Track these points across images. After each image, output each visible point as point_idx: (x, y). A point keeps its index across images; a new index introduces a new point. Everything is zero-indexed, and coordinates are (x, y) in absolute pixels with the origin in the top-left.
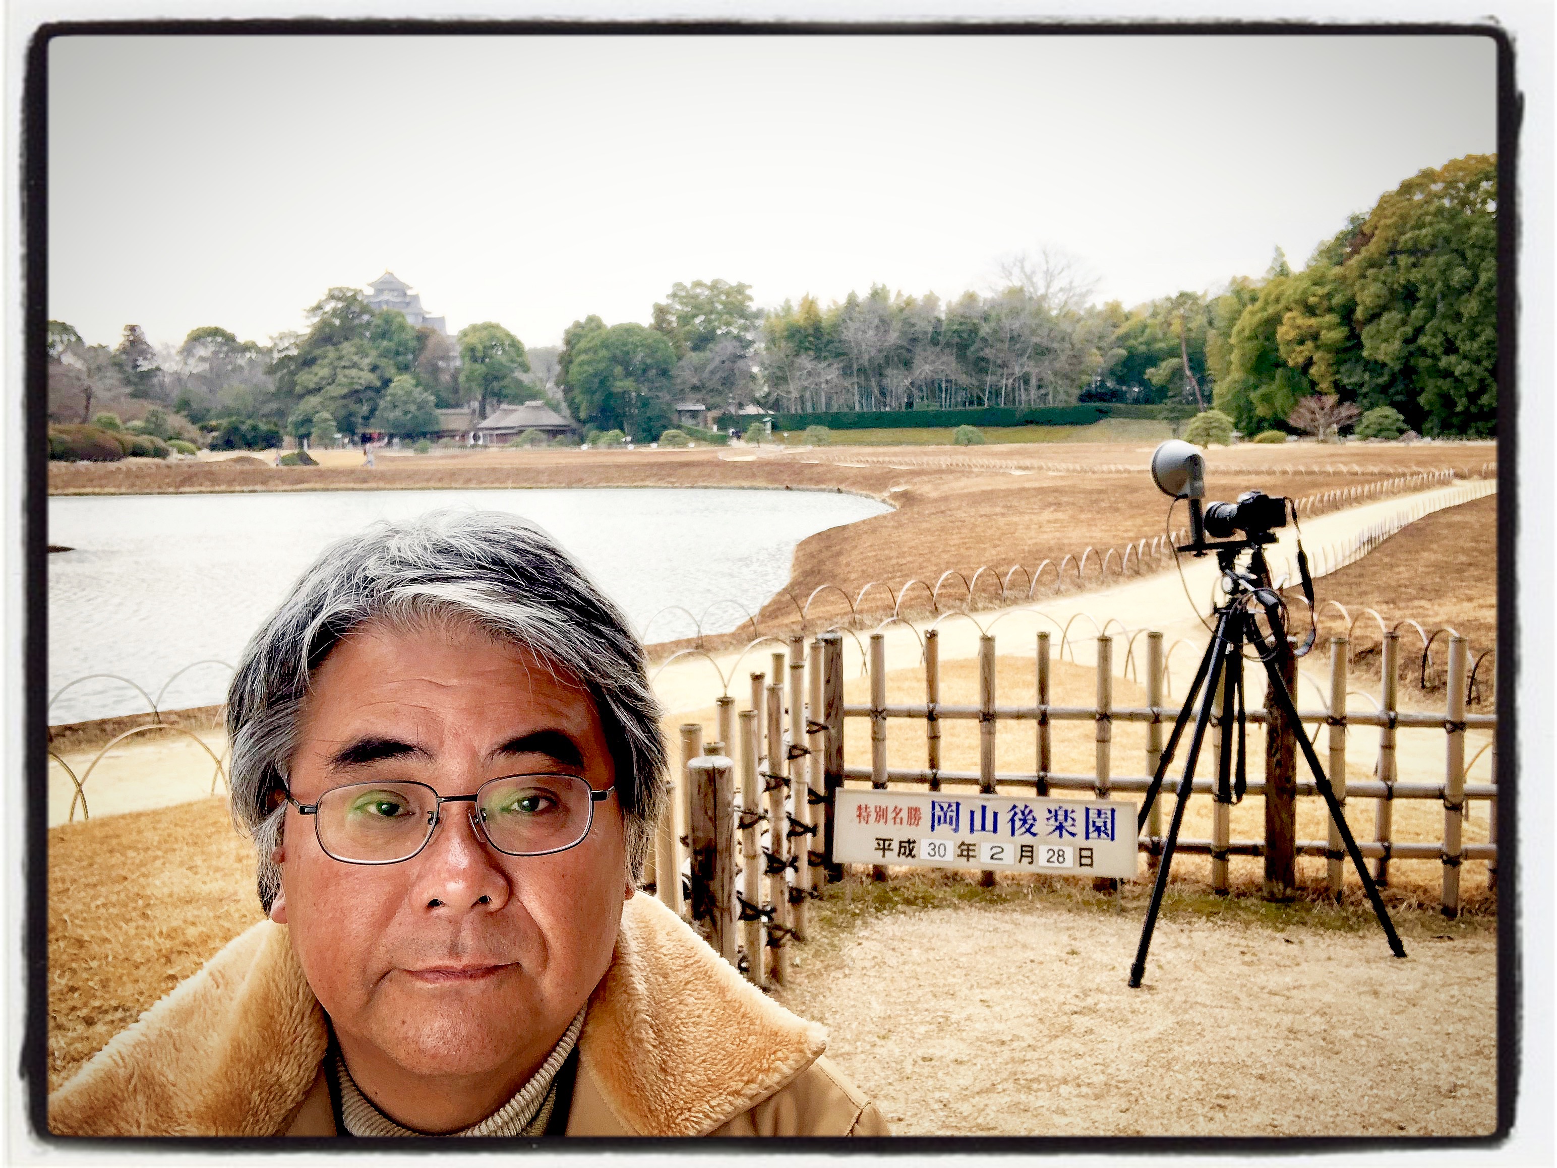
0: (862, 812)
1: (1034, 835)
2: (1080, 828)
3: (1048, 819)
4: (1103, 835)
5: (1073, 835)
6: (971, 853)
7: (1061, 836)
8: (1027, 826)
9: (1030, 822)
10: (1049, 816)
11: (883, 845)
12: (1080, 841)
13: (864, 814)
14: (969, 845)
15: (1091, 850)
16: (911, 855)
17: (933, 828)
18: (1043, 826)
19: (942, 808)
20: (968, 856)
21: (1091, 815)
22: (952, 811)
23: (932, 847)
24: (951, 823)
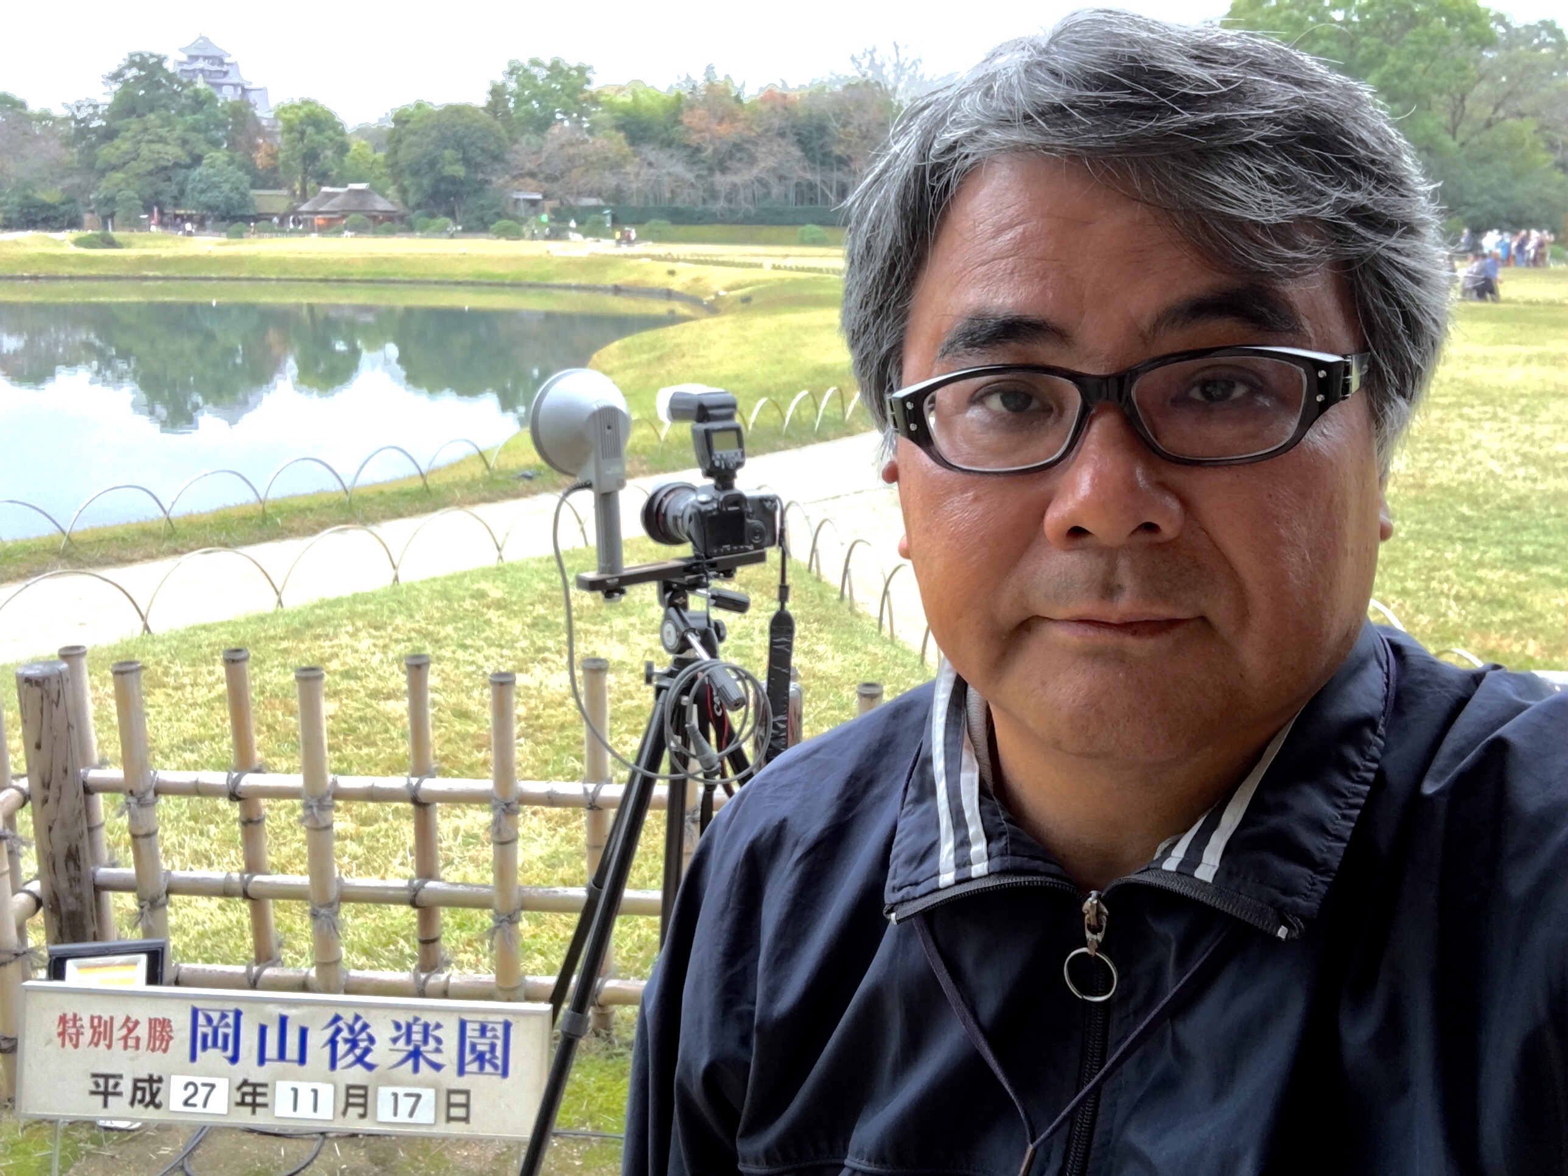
0: (68, 1028)
1: (370, 1067)
2: (449, 1055)
3: (395, 1040)
4: (488, 1068)
5: (437, 1067)
6: (259, 1100)
7: (416, 1069)
8: (358, 1052)
9: (363, 1044)
10: (395, 1034)
11: (105, 1087)
12: (449, 1077)
13: (72, 1031)
14: (255, 1085)
15: (467, 1093)
16: (154, 1103)
17: (193, 1057)
18: (384, 1052)
19: (209, 1020)
20: (254, 1105)
21: (469, 1033)
22: (227, 1025)
23: (191, 1089)
24: (224, 1048)
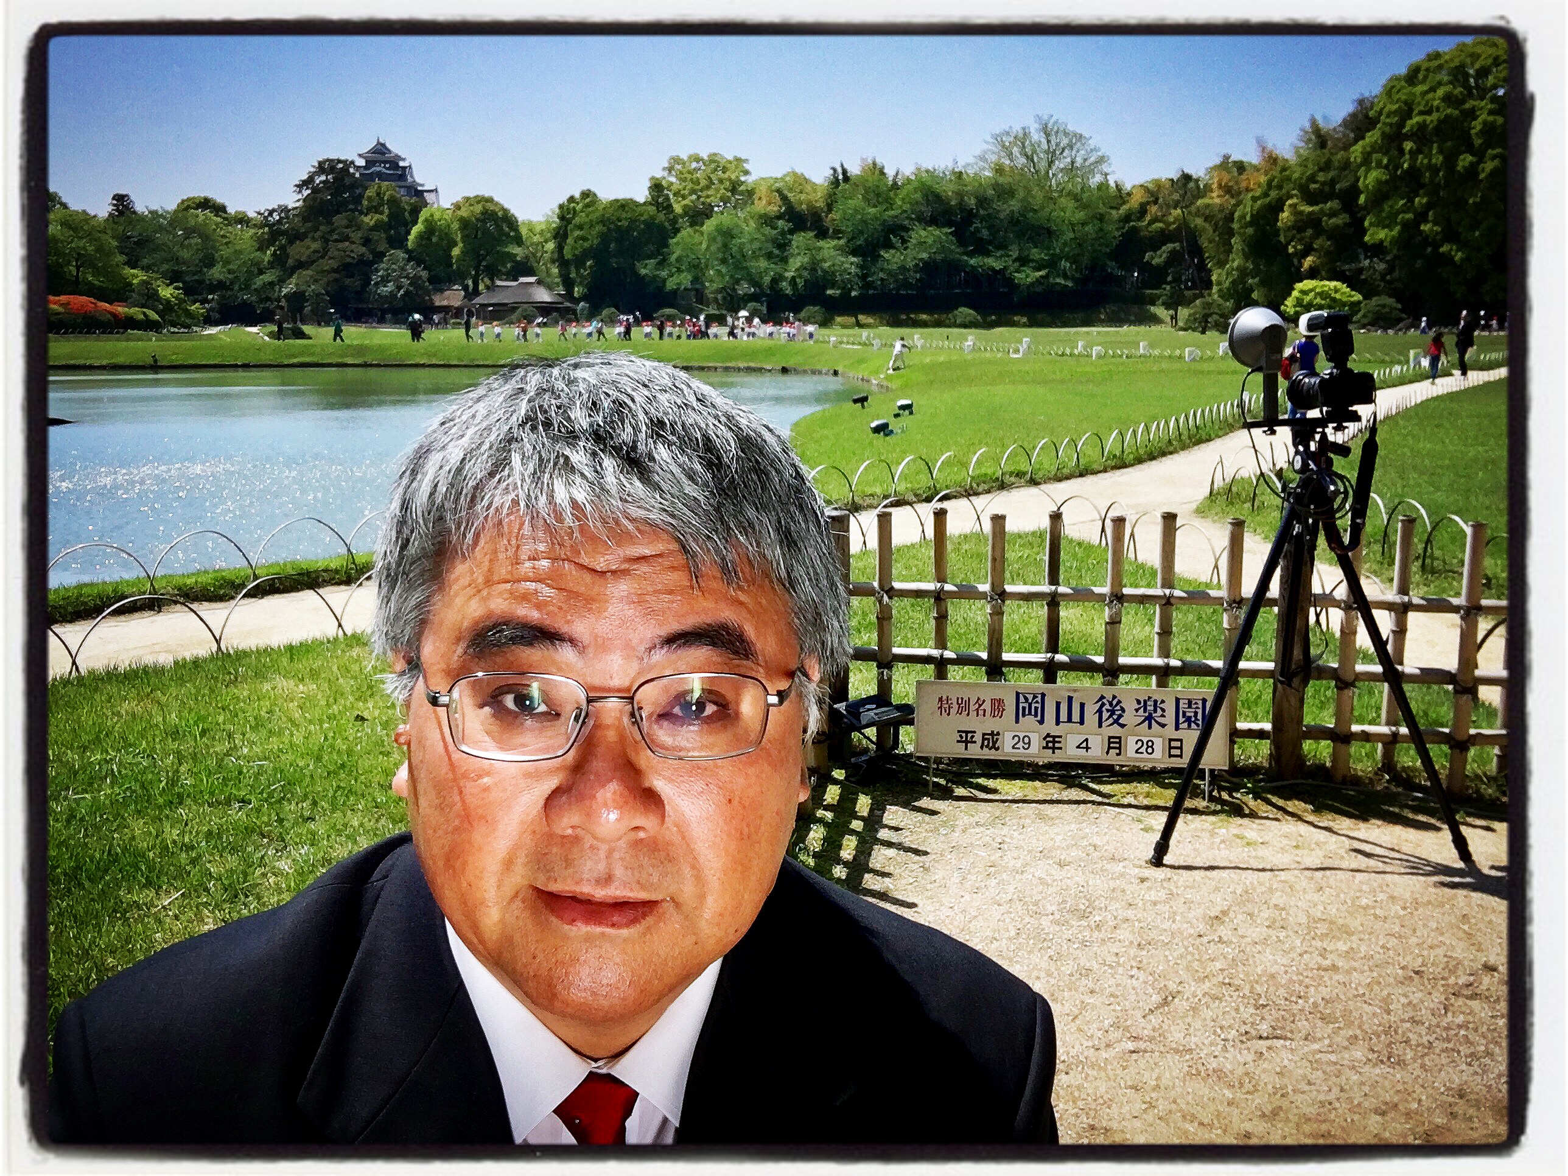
0: (943, 705)
1: (1123, 726)
2: (1170, 718)
3: (1137, 710)
4: (1193, 726)
5: (1163, 726)
6: (1057, 745)
7: (1150, 727)
8: (1115, 717)
9: (1117, 713)
10: (1138, 707)
11: (966, 738)
12: (1170, 732)
13: (946, 706)
14: (1054, 737)
15: (1181, 740)
16: (994, 747)
17: (1017, 721)
18: (1131, 717)
19: (1026, 699)
20: (1054, 749)
21: (1181, 705)
22: (1037, 702)
23: (1016, 739)
24: (1036, 715)
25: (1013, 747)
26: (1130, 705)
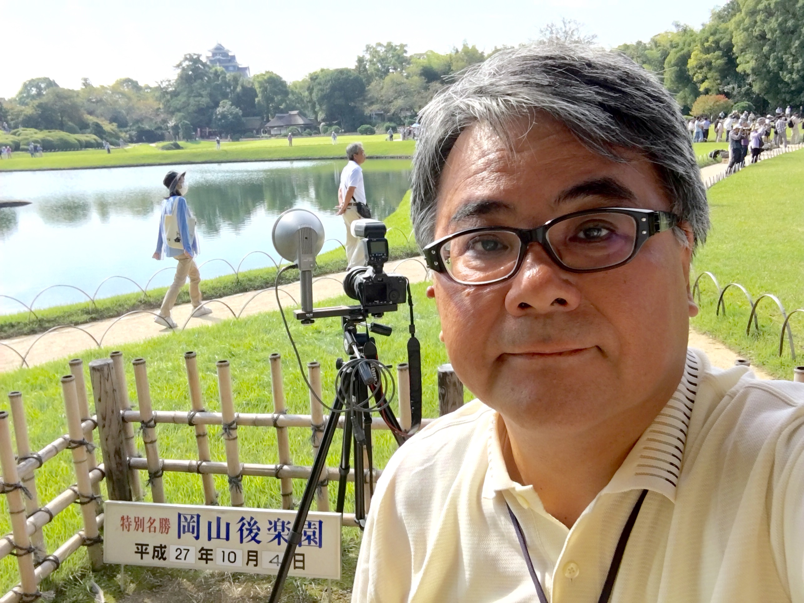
0: (125, 522)
1: (258, 542)
3: (269, 529)
4: (312, 543)
6: (209, 557)
7: (279, 543)
8: (253, 535)
9: (255, 531)
10: (270, 526)
11: (141, 550)
13: (127, 523)
14: (207, 550)
15: (303, 555)
16: (163, 558)
17: (179, 537)
18: (265, 535)
19: (186, 519)
20: (207, 560)
22: (194, 522)
23: (179, 551)
24: (193, 532)
25: (177, 558)
26: (263, 525)
